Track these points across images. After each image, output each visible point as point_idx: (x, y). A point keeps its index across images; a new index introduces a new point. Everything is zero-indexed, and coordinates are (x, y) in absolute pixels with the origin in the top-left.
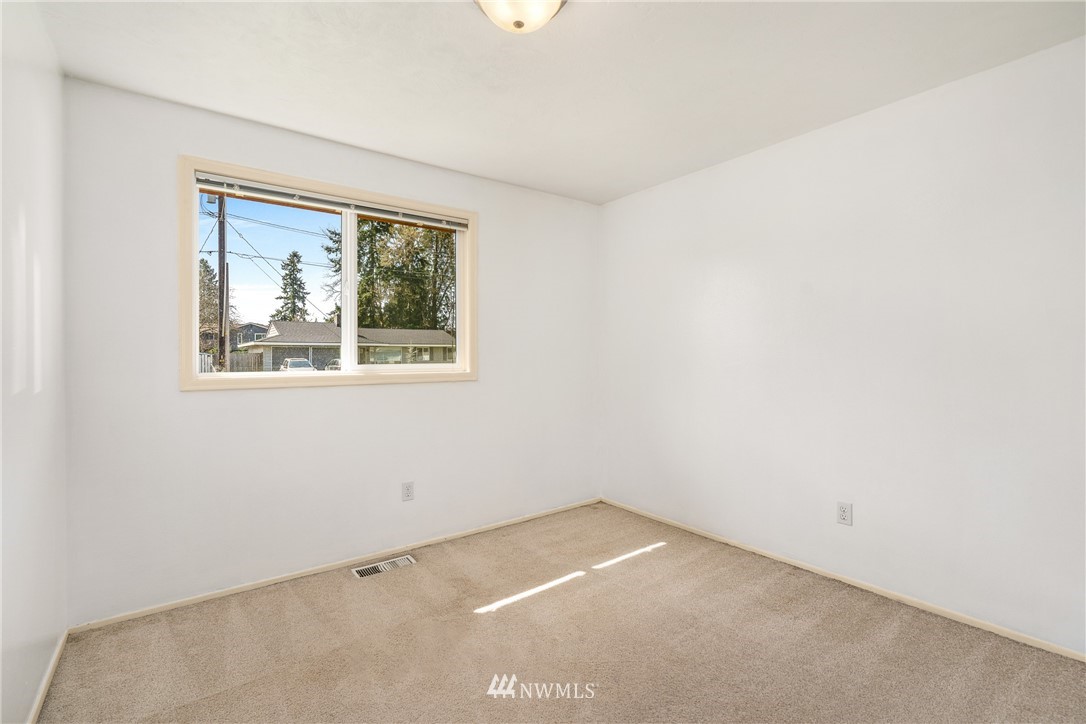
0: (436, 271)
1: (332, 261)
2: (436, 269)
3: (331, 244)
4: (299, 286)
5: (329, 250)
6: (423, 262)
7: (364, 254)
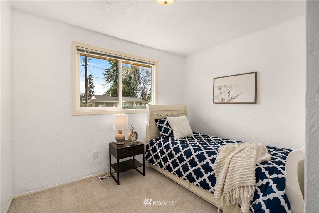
0: (134, 81)
1: (105, 77)
2: (134, 80)
3: (105, 73)
4: (92, 84)
5: (104, 74)
6: (131, 78)
7: (114, 76)
